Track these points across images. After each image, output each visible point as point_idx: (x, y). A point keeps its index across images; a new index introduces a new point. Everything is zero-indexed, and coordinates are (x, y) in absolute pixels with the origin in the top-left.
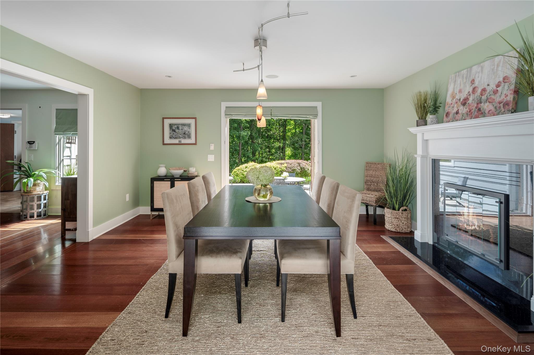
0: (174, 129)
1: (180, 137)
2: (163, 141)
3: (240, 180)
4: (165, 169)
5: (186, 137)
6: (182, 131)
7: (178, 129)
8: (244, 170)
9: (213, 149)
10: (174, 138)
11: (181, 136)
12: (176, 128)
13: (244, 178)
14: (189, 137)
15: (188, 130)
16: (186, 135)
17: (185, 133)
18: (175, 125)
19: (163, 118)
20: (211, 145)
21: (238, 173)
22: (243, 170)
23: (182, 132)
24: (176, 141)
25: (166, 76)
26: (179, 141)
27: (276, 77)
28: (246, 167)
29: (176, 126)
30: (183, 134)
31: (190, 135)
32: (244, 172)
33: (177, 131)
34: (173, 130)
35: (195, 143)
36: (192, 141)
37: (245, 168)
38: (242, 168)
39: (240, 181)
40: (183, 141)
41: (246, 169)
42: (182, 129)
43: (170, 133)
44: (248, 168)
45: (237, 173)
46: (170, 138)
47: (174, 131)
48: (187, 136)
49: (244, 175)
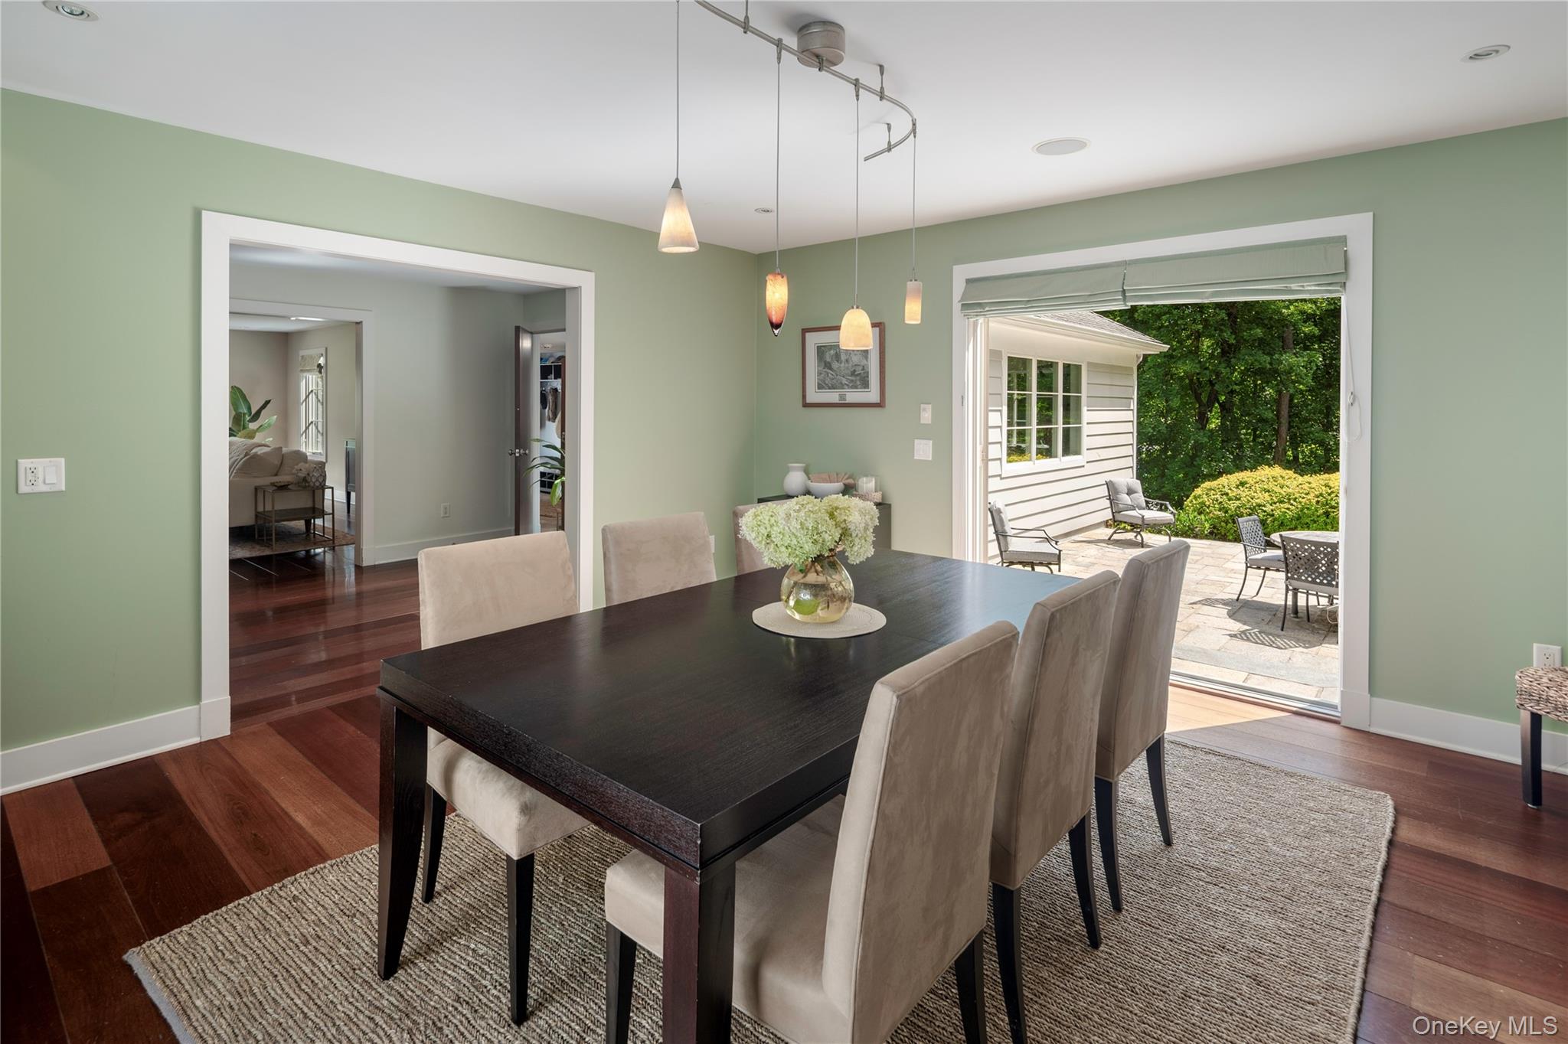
0: (828, 359)
1: (841, 383)
2: (804, 397)
3: (1207, 525)
4: (805, 476)
5: (858, 383)
6: (847, 365)
7: (837, 361)
8: (1229, 491)
9: (930, 422)
10: (830, 388)
11: (844, 381)
12: (834, 357)
13: (1227, 523)
14: (865, 384)
15: (862, 364)
16: (858, 378)
17: (855, 371)
18: (830, 350)
19: (803, 330)
20: (924, 410)
21: (1207, 503)
22: (1227, 494)
23: (847, 368)
24: (833, 396)
25: (756, 210)
26: (842, 397)
27: (1078, 145)
28: (1242, 484)
29: (832, 352)
30: (850, 374)
31: (868, 377)
32: (1229, 500)
33: (835, 365)
34: (825, 362)
35: (879, 402)
36: (872, 395)
37: (1237, 487)
38: (1226, 485)
39: (1211, 533)
40: (853, 396)
41: (1239, 492)
42: (847, 361)
43: (820, 374)
44: (1248, 485)
45: (1203, 503)
46: (820, 387)
47: (828, 366)
48: (860, 380)
49: (1226, 512)
